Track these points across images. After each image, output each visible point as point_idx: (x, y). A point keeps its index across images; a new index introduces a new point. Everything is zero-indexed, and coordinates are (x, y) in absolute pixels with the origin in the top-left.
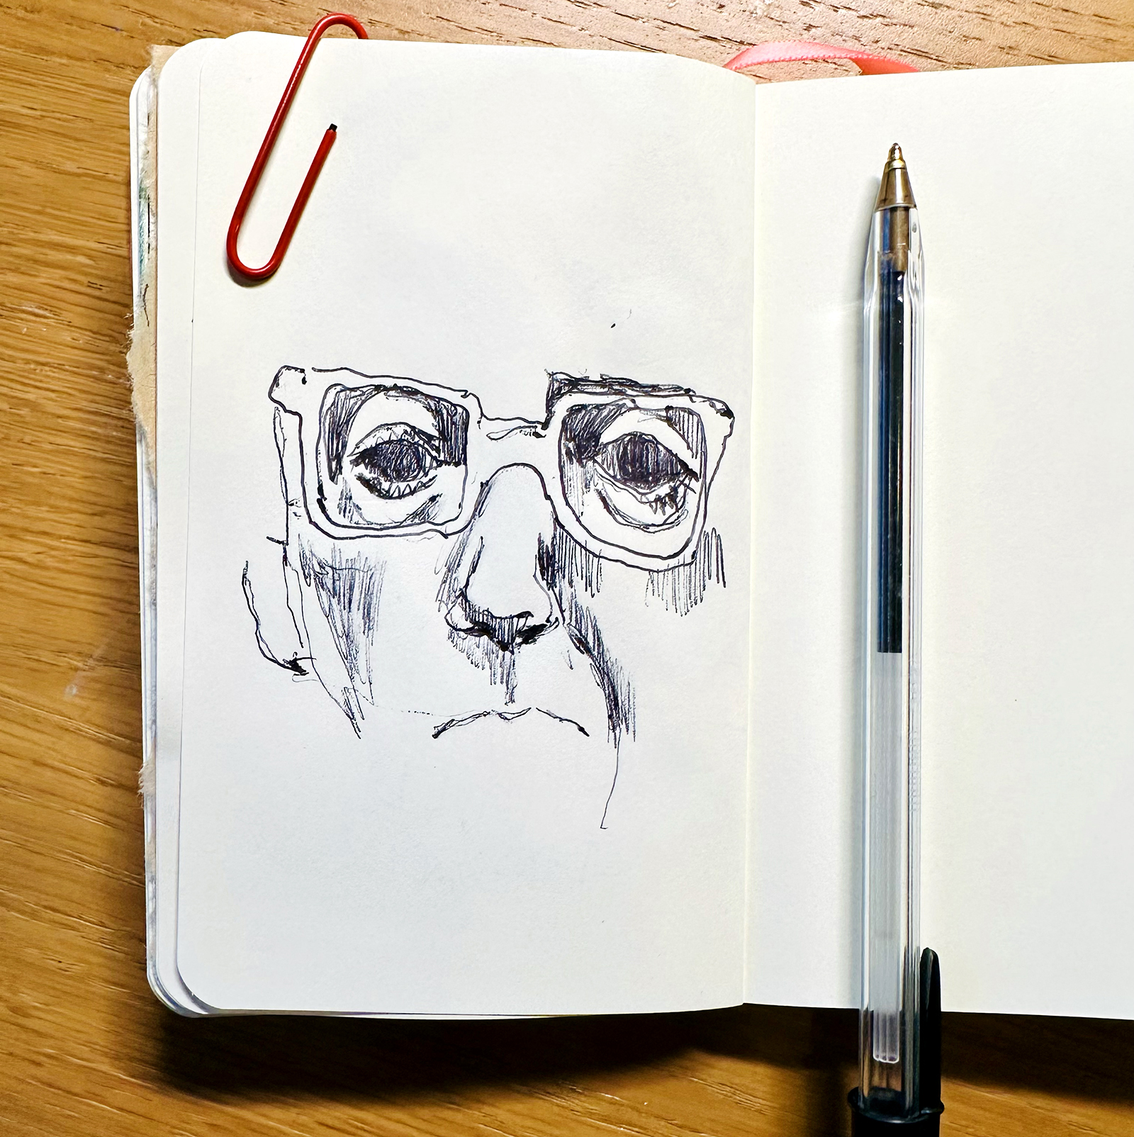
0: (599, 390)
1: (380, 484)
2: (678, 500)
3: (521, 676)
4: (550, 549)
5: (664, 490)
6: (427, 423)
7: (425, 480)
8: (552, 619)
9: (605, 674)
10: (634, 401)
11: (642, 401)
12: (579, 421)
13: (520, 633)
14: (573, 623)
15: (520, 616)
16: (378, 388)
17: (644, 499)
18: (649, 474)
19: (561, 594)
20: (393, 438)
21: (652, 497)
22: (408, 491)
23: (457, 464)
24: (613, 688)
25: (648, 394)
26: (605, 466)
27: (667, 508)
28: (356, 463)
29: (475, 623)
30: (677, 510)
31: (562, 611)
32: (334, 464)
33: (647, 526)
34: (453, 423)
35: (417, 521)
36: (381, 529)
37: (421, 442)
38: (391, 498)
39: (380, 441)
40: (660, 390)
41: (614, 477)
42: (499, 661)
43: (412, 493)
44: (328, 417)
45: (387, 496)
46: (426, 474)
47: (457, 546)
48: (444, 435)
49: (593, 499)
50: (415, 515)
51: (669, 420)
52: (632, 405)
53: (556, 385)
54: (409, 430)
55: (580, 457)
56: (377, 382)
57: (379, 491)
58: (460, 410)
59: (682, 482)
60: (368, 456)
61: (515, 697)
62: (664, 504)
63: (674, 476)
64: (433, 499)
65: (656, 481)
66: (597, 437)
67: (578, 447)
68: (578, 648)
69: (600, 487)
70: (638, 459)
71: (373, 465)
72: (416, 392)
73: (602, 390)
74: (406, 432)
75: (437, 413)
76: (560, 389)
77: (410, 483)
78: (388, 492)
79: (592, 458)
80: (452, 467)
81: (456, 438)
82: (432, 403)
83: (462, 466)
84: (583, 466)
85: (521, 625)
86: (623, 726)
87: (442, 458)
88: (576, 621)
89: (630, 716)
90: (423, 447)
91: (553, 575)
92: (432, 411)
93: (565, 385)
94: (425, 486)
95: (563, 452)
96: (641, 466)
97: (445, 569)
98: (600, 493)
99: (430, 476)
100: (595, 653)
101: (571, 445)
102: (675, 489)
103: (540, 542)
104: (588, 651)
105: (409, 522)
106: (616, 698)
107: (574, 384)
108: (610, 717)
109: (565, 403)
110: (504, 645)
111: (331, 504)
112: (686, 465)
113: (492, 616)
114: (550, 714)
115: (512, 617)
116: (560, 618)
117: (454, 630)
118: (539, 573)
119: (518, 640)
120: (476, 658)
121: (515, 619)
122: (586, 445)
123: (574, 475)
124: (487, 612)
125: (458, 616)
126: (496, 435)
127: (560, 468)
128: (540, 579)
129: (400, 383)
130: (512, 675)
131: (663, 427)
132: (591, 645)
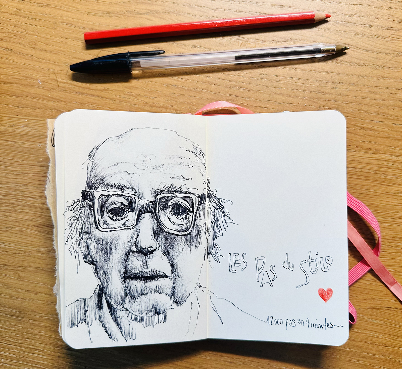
0: (167, 193)
1: (114, 218)
2: (187, 218)
3: (149, 262)
4: (156, 231)
5: (184, 216)
6: (125, 202)
7: (125, 216)
8: (157, 248)
9: (171, 261)
10: (176, 195)
11: (178, 195)
12: (163, 201)
13: (149, 252)
14: (162, 249)
15: (149, 248)
16: (113, 195)
17: (179, 218)
18: (180, 212)
19: (159, 242)
20: (117, 206)
21: (181, 218)
22: (121, 219)
23: (133, 212)
24: (172, 264)
25: (179, 194)
26: (169, 211)
27: (185, 220)
28: (108, 213)
29: (138, 250)
30: (187, 221)
31: (159, 246)
32: (102, 214)
33: (180, 225)
34: (132, 202)
35: (123, 226)
37: (124, 207)
38: (117, 221)
39: (113, 207)
40: (182, 192)
41: (172, 213)
42: (144, 259)
43: (122, 219)
44: (100, 202)
46: (125, 215)
47: (134, 232)
48: (130, 205)
49: (167, 218)
50: (123, 225)
51: (185, 200)
52: (176, 196)
53: (157, 192)
54: (121, 204)
55: (164, 208)
56: (112, 193)
57: (114, 219)
58: (133, 199)
59: (188, 214)
60: (111, 211)
61: (148, 267)
62: (184, 220)
63: (186, 213)
64: (127, 221)
65: (182, 214)
66: (167, 204)
67: (163, 206)
68: (164, 255)
69: (168, 216)
71: (112, 213)
72: (123, 195)
73: (168, 193)
74: (120, 205)
75: (128, 200)
76: (158, 193)
77: (122, 217)
78: (116, 219)
79: (165, 209)
80: (132, 213)
81: (133, 206)
82: (126, 198)
83: (134, 213)
84: (164, 211)
85: (149, 250)
86: (175, 273)
87: (129, 211)
89: (177, 270)
91: (157, 237)
94: (125, 218)
95: (159, 208)
96: (178, 210)
97: (131, 237)
98: (168, 217)
99: (126, 215)
100: (168, 256)
101: (161, 207)
102: (186, 216)
103: (154, 230)
104: (166, 255)
105: (121, 227)
106: (173, 266)
107: (161, 192)
108: (172, 270)
109: (159, 197)
110: (145, 255)
111: (102, 223)
112: (189, 210)
113: (143, 248)
114: (157, 271)
115: (147, 248)
116: (159, 248)
117: (133, 252)
118: (154, 237)
119: (149, 253)
120: (139, 258)
121: (148, 248)
122: (165, 206)
123: (162, 213)
124: (141, 247)
125: (134, 249)
126: (142, 205)
127: (159, 212)
128: (154, 239)
129: (118, 193)
130: (147, 262)
131: (183, 201)
132: (167, 254)
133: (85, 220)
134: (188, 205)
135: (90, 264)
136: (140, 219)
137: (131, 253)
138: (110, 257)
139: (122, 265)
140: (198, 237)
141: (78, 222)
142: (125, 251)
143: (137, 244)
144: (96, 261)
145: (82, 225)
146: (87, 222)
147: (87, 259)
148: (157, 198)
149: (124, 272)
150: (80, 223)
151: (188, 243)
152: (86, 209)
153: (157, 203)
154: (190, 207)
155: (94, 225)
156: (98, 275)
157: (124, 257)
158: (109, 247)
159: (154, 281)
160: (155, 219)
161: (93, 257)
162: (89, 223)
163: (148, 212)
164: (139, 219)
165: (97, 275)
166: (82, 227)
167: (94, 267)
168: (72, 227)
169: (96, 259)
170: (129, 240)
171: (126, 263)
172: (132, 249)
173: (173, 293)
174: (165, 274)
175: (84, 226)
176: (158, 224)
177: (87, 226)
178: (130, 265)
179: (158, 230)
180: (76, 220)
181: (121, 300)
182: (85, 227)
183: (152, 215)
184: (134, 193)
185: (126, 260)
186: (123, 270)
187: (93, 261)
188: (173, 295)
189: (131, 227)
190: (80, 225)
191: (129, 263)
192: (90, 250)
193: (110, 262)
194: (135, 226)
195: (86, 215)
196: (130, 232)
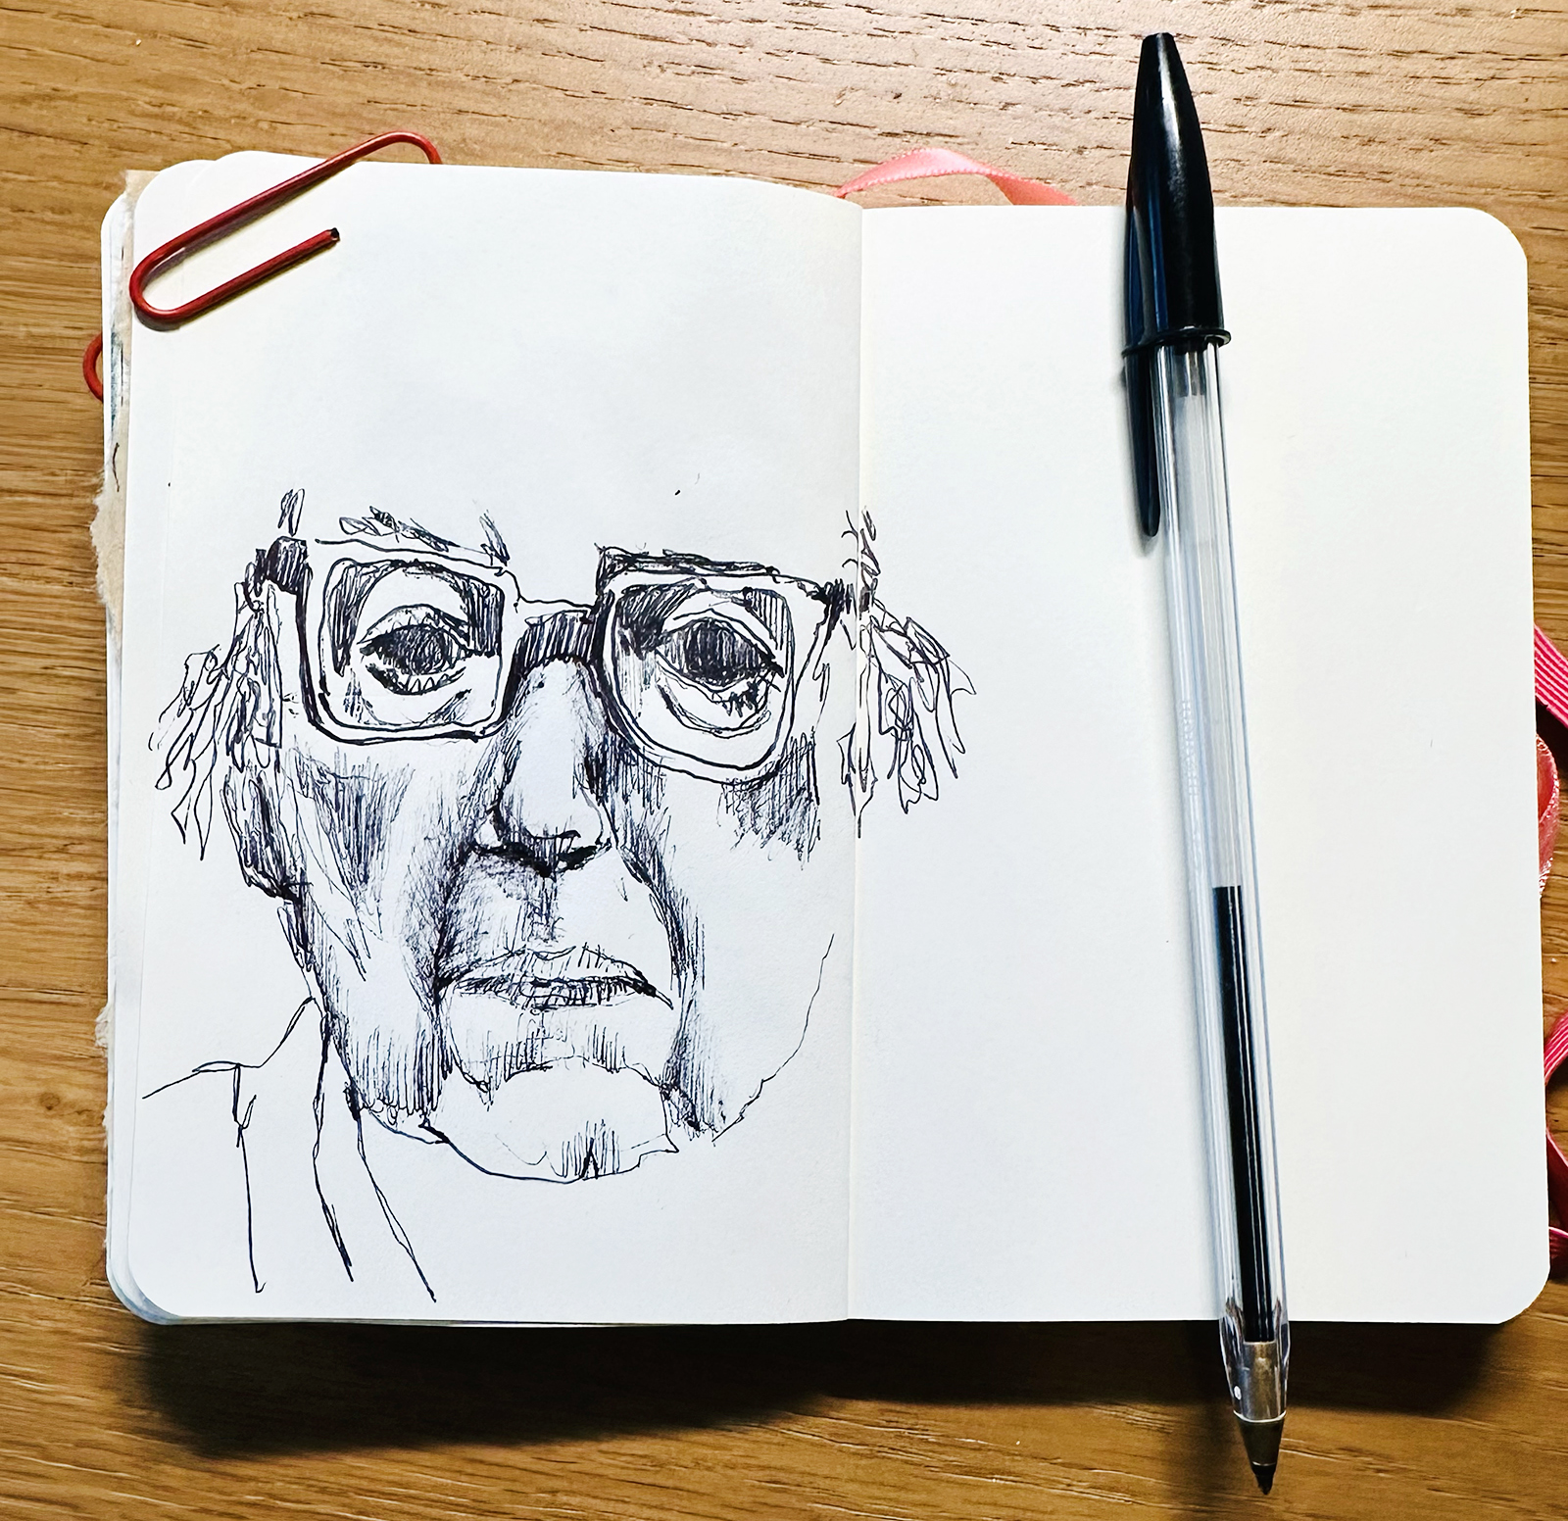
0: (661, 567)
1: (397, 677)
2: (758, 699)
3: (561, 907)
4: (600, 756)
5: (740, 687)
6: (454, 606)
7: (451, 672)
8: (603, 840)
9: (668, 908)
10: (704, 582)
11: (714, 582)
12: (638, 605)
13: (563, 856)
14: (628, 845)
15: (564, 836)
16: (396, 564)
17: (716, 698)
18: (724, 668)
19: (613, 812)
20: (413, 622)
21: (726, 695)
22: (430, 685)
23: (489, 655)
24: (678, 923)
25: (721, 573)
26: (669, 658)
27: (745, 709)
28: (367, 651)
29: (507, 842)
30: (757, 712)
31: (615, 831)
32: (340, 652)
33: (719, 730)
34: (485, 606)
35: (440, 721)
36: (397, 731)
37: (447, 628)
38: (410, 693)
39: (397, 626)
40: (736, 568)
41: (680, 671)
42: (538, 889)
43: (435, 688)
44: (334, 597)
45: (404, 691)
46: (452, 666)
47: (489, 751)
48: (474, 620)
49: (652, 694)
50: (438, 714)
51: (747, 605)
52: (703, 587)
53: (608, 562)
54: (432, 613)
55: (639, 643)
56: (394, 556)
57: (395, 685)
58: (493, 590)
59: (763, 678)
60: (382, 644)
61: (557, 932)
62: (740, 705)
63: (753, 671)
64: (460, 695)
65: (732, 677)
66: (659, 623)
67: (636, 635)
68: (634, 876)
69: (662, 684)
70: (710, 650)
71: (388, 655)
72: (441, 569)
73: (665, 568)
74: (428, 616)
75: (466, 594)
76: (612, 566)
77: (433, 676)
78: (406, 686)
79: (649, 649)
80: (484, 657)
81: (489, 622)
82: (460, 582)
83: (496, 657)
84: (642, 658)
85: (564, 848)
86: (690, 971)
87: (471, 647)
88: (632, 843)
89: (699, 959)
90: (448, 633)
91: (605, 788)
92: (460, 592)
93: (619, 562)
94: (451, 679)
95: (618, 640)
96: (714, 657)
97: (474, 779)
98: (662, 690)
99: (458, 667)
100: (656, 882)
101: (627, 633)
102: (754, 687)
103: (587, 747)
104: (647, 879)
105: (430, 722)
106: (681, 936)
107: (630, 561)
108: (674, 959)
109: (618, 585)
110: (545, 870)
111: (336, 702)
112: (768, 657)
113: (531, 836)
114: (599, 955)
115: (555, 837)
116: (613, 840)
117: (485, 851)
118: (586, 785)
119: (562, 865)
120: (510, 886)
121: (559, 840)
122: (646, 634)
124: (524, 831)
125: (488, 836)
126: (535, 621)
127: (615, 660)
128: (588, 792)
129: (422, 558)
130: (553, 908)
131: (740, 612)
132: (650, 872)
133: (258, 678)
134: (763, 634)
135: (269, 892)
136: (522, 690)
137: (473, 856)
138: (369, 867)
139: (427, 913)
140: (809, 799)
142: (443, 844)
143: (504, 814)
144: (303, 884)
146: (264, 689)
147: (256, 867)
148: (606, 591)
149: (435, 947)
151: (761, 823)
152: (266, 624)
153: (607, 612)
154: (771, 644)
155: (300, 708)
156: (306, 950)
157: (437, 874)
158: (367, 820)
159: (584, 1004)
160: (597, 695)
161: (288, 861)
162: (276, 696)
163: (562, 657)
164: (517, 689)
165: (302, 951)
167: (291, 908)
169: (303, 873)
170: (466, 791)
171: (445, 902)
172: (476, 836)
173: (678, 1072)
174: (638, 973)
175: (250, 706)
176: (608, 721)
178: (465, 917)
179: (608, 746)
181: (413, 1088)
182: (256, 708)
183: (579, 673)
184: (497, 562)
185: (450, 890)
186: (430, 938)
187: (285, 878)
188: (676, 1085)
189: (477, 730)
191: (460, 906)
192: (275, 826)
193: (367, 893)
194: (497, 723)
195: (262, 651)
196: (473, 754)
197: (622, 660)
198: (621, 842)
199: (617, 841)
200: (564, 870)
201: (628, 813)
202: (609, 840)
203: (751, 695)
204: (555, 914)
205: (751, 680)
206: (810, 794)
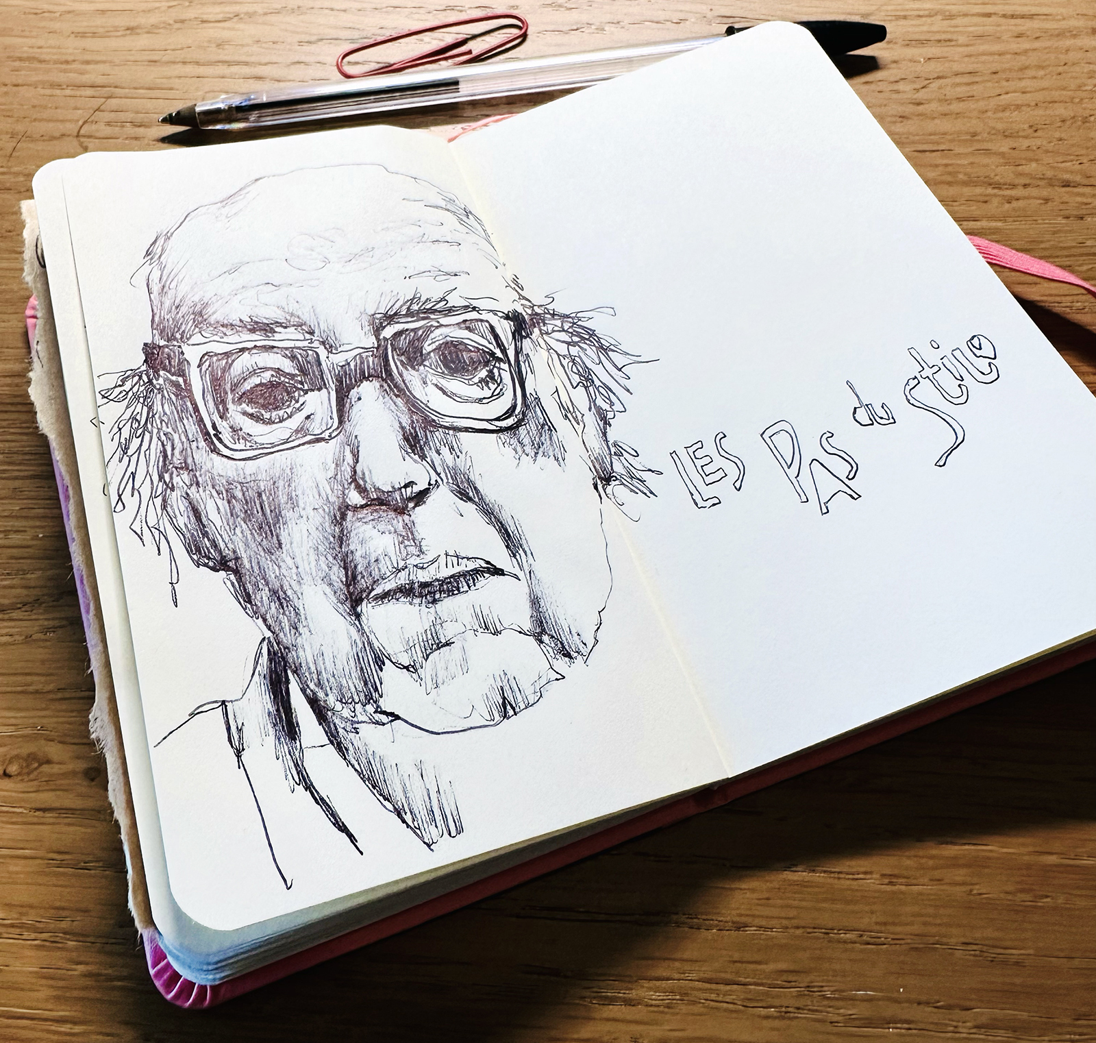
0: (410, 319)
1: (262, 415)
2: (496, 378)
3: (421, 531)
4: (413, 431)
5: (483, 374)
6: (288, 366)
7: (297, 405)
8: (433, 482)
9: (489, 513)
10: (438, 322)
11: (444, 321)
12: (403, 342)
13: (410, 499)
14: (451, 481)
15: (406, 486)
16: (243, 350)
17: (471, 383)
18: (468, 366)
19: (432, 462)
20: (264, 381)
21: (476, 380)
22: (286, 416)
23: (319, 389)
24: (501, 523)
25: (446, 315)
26: (433, 367)
27: (490, 385)
28: (238, 403)
29: (369, 499)
30: (499, 385)
31: (439, 474)
32: (221, 407)
33: (481, 400)
35: (299, 435)
36: (273, 447)
37: (287, 380)
38: (274, 423)
39: (253, 385)
40: (454, 311)
41: (443, 373)
42: (400, 524)
43: (290, 417)
44: (207, 375)
45: (270, 422)
46: (297, 402)
47: (338, 446)
48: (303, 371)
49: (431, 389)
50: (297, 431)
51: (468, 328)
52: (437, 324)
53: (377, 321)
54: (274, 374)
55: (412, 362)
56: (240, 346)
57: (263, 420)
58: (310, 352)
59: (494, 366)
60: (248, 397)
61: (424, 548)
62: (487, 383)
63: (487, 363)
64: (308, 417)
65: (475, 369)
66: (419, 349)
67: (409, 359)
68: (461, 499)
69: (435, 382)
70: (456, 358)
71: (251, 402)
72: (273, 347)
73: (412, 319)
74: (272, 376)
75: (293, 358)
76: (381, 323)
77: (287, 410)
78: (270, 419)
79: (419, 365)
80: (316, 392)
81: (313, 372)
82: (287, 352)
83: (324, 390)
84: (418, 371)
85: (409, 494)
86: (521, 552)
87: (306, 387)
88: (453, 479)
89: (524, 542)
90: (289, 383)
91: (422, 449)
92: (289, 358)
93: (384, 320)
94: (299, 410)
95: (398, 363)
96: (460, 361)
97: (334, 465)
98: (436, 385)
99: (301, 402)
100: (477, 500)
101: (403, 358)
102: (491, 372)
103: (403, 428)
104: (470, 499)
105: (293, 438)
106: (506, 530)
107: (390, 318)
108: (507, 547)
109: (388, 332)
110: (401, 511)
111: (226, 436)
112: (493, 354)
113: (383, 492)
114: (457, 556)
115: (400, 489)
116: (439, 480)
117: (356, 508)
118: (410, 451)
119: (411, 505)
120: (382, 526)
121: (403, 490)
122: (414, 356)
123: (413, 379)
124: (377, 489)
125: (355, 498)
126: (344, 363)
127: (401, 375)
128: (412, 455)
129: (259, 344)
130: (416, 533)
131: (466, 334)
132: (471, 494)
133: (170, 430)
134: (486, 343)
135: (214, 569)
136: (347, 405)
137: (350, 514)
138: (281, 538)
139: (331, 559)
140: (549, 429)
141: (147, 436)
142: (327, 510)
143: (361, 482)
144: (237, 559)
145: (163, 445)
146: (176, 437)
147: (200, 553)
148: (381, 337)
149: (344, 579)
150: (155, 439)
151: (528, 449)
152: (167, 397)
153: (386, 349)
154: (491, 347)
155: (202, 444)
156: (252, 605)
157: (329, 530)
158: (270, 506)
159: (459, 593)
160: (397, 396)
161: (222, 546)
162: (184, 439)
164: (344, 406)
165: (249, 606)
166: (165, 451)
167: (232, 577)
168: (130, 452)
169: (234, 552)
170: (331, 473)
171: (341, 547)
172: (347, 500)
173: (542, 622)
174: (488, 563)
175: (169, 449)
176: (409, 409)
177: (178, 447)
178: (358, 554)
179: (417, 425)
180: (140, 432)
181: (361, 686)
182: (173, 449)
183: (382, 386)
184: (308, 336)
185: (341, 539)
186: (338, 575)
187: (223, 558)
188: (543, 631)
189: (326, 435)
190: (156, 446)
191: (352, 547)
192: (206, 523)
193: (284, 555)
194: (338, 428)
195: (168, 413)
196: (327, 451)
197: (405, 373)
198: (445, 481)
199: (442, 480)
200: (414, 508)
201: (443, 461)
202: (436, 481)
203: (491, 375)
204: (418, 537)
205: (488, 369)
206: (549, 427)
